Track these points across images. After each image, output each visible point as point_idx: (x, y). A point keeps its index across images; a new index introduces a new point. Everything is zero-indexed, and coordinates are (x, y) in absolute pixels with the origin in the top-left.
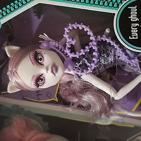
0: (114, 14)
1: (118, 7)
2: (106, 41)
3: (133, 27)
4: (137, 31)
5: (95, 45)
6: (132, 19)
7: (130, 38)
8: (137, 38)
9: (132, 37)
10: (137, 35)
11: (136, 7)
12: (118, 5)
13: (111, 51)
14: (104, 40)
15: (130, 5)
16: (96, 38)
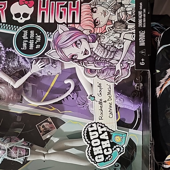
0: (14, 35)
1: (16, 30)
2: (12, 51)
3: (24, 43)
4: (26, 45)
5: (4, 53)
6: (24, 38)
7: (22, 49)
8: (26, 49)
9: (23, 48)
10: (26, 47)
11: (27, 31)
12: (17, 29)
13: (16, 58)
14: (11, 51)
15: (23, 30)
16: (5, 49)
